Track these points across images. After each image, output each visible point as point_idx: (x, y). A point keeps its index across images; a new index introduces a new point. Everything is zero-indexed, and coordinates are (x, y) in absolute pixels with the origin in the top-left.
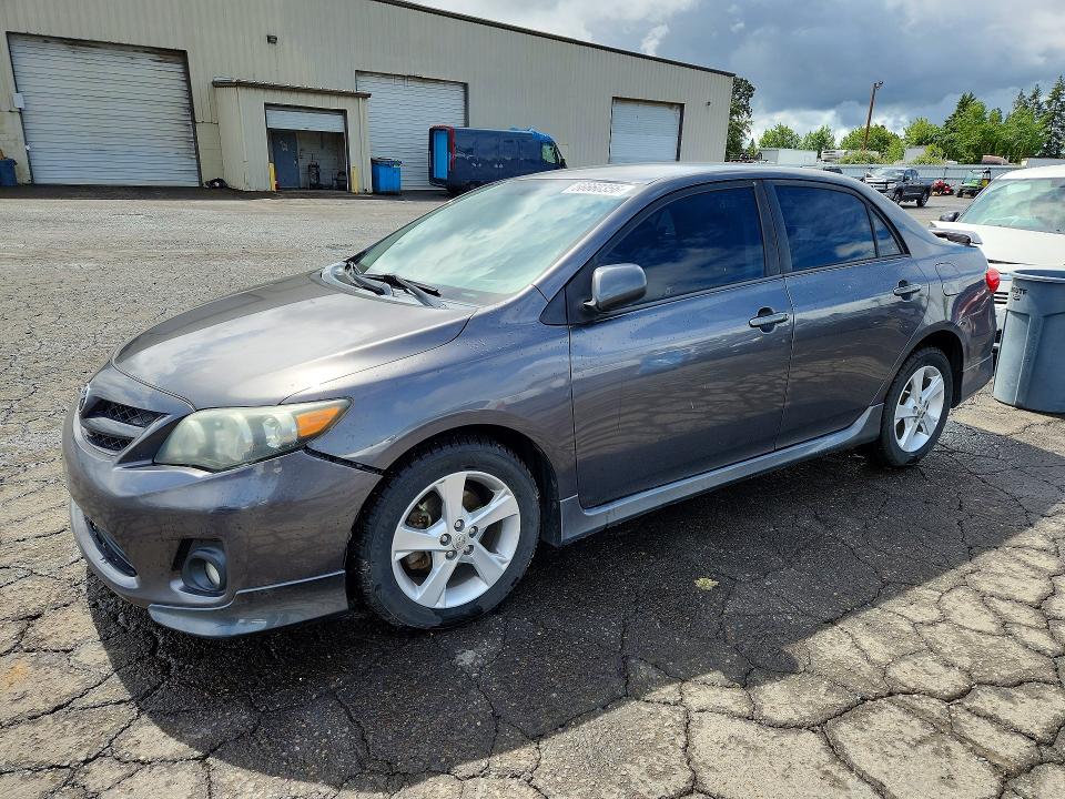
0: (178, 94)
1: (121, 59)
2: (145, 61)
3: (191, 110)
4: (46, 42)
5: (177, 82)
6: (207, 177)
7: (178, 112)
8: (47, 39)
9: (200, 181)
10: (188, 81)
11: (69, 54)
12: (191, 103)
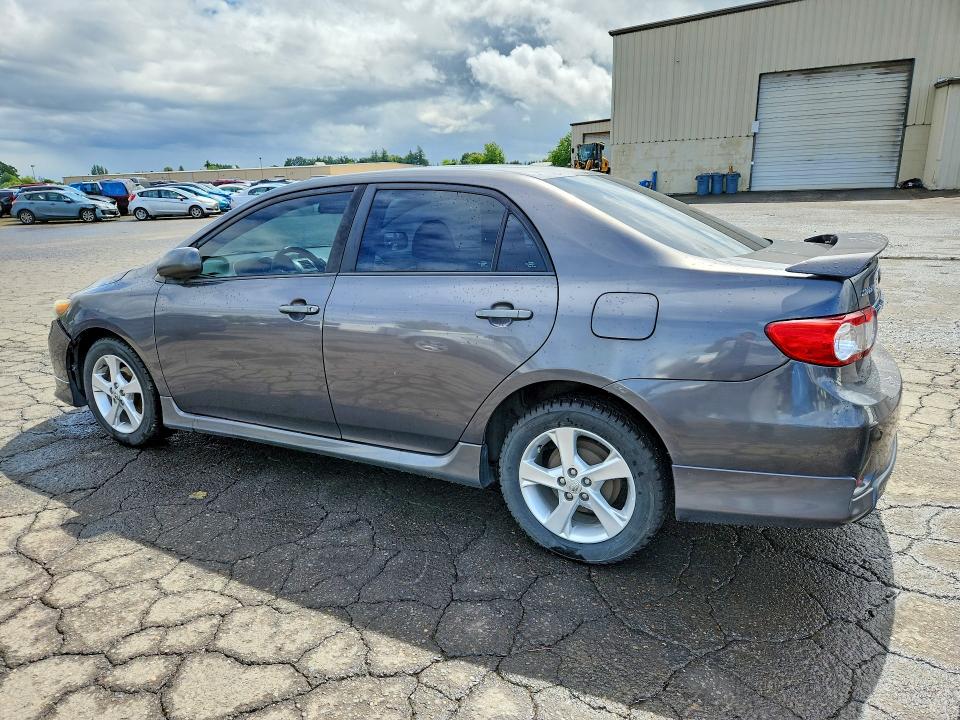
0: (896, 102)
1: (849, 78)
2: (871, 75)
3: (905, 114)
4: (789, 75)
5: (897, 91)
6: (903, 178)
7: (892, 119)
8: (789, 73)
9: (896, 183)
10: (909, 88)
11: (805, 82)
12: (907, 110)
